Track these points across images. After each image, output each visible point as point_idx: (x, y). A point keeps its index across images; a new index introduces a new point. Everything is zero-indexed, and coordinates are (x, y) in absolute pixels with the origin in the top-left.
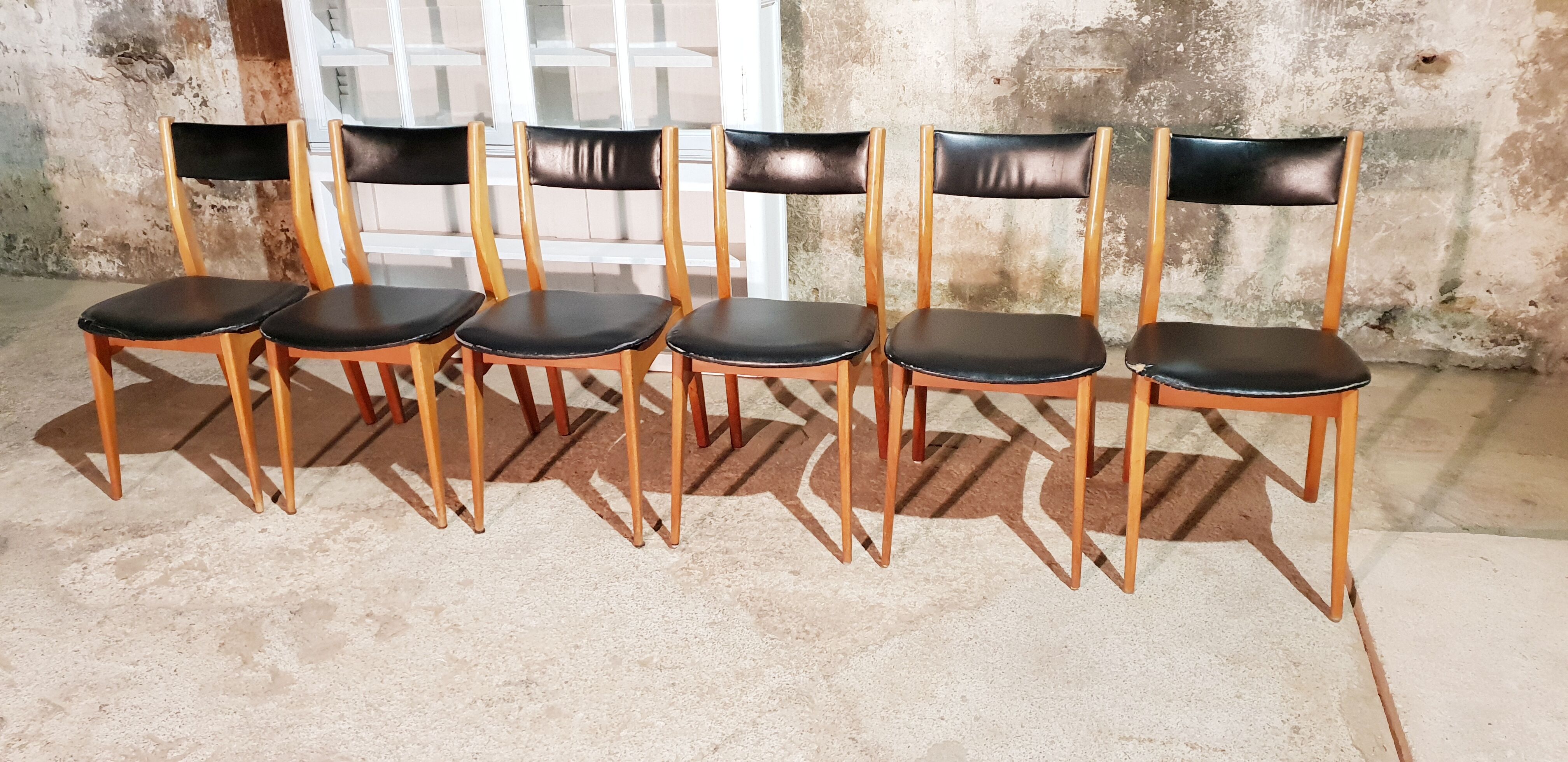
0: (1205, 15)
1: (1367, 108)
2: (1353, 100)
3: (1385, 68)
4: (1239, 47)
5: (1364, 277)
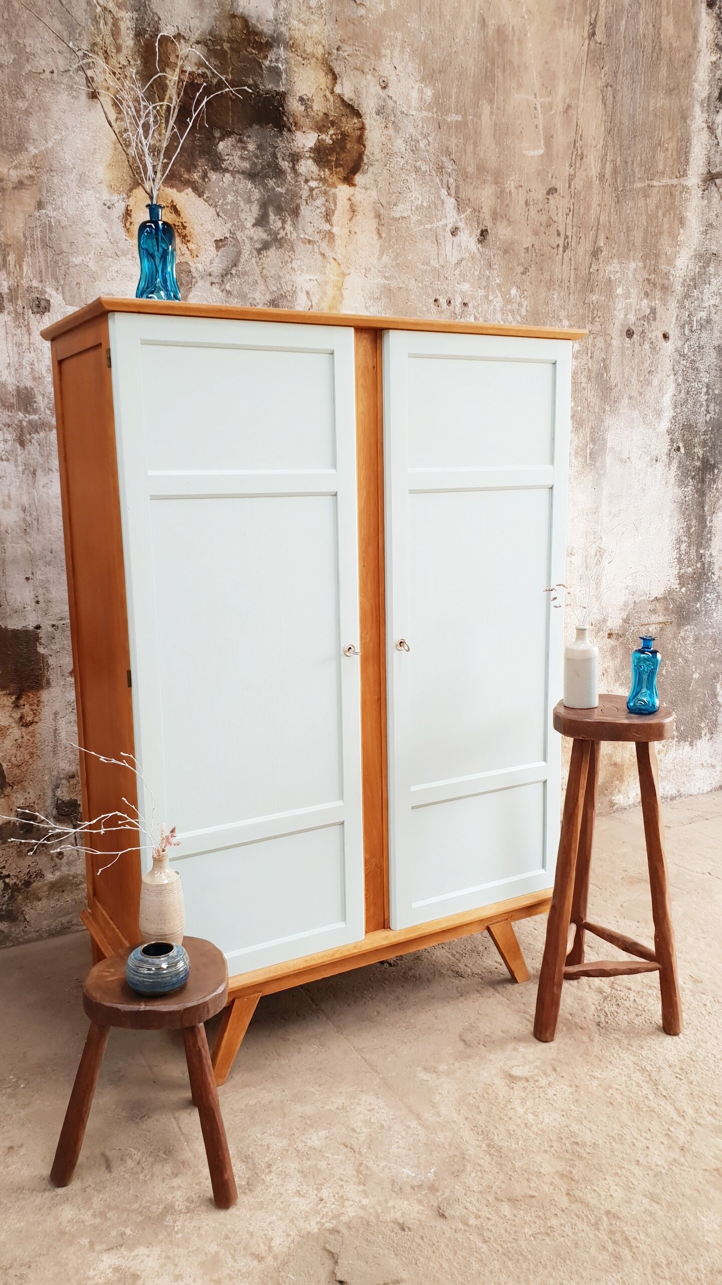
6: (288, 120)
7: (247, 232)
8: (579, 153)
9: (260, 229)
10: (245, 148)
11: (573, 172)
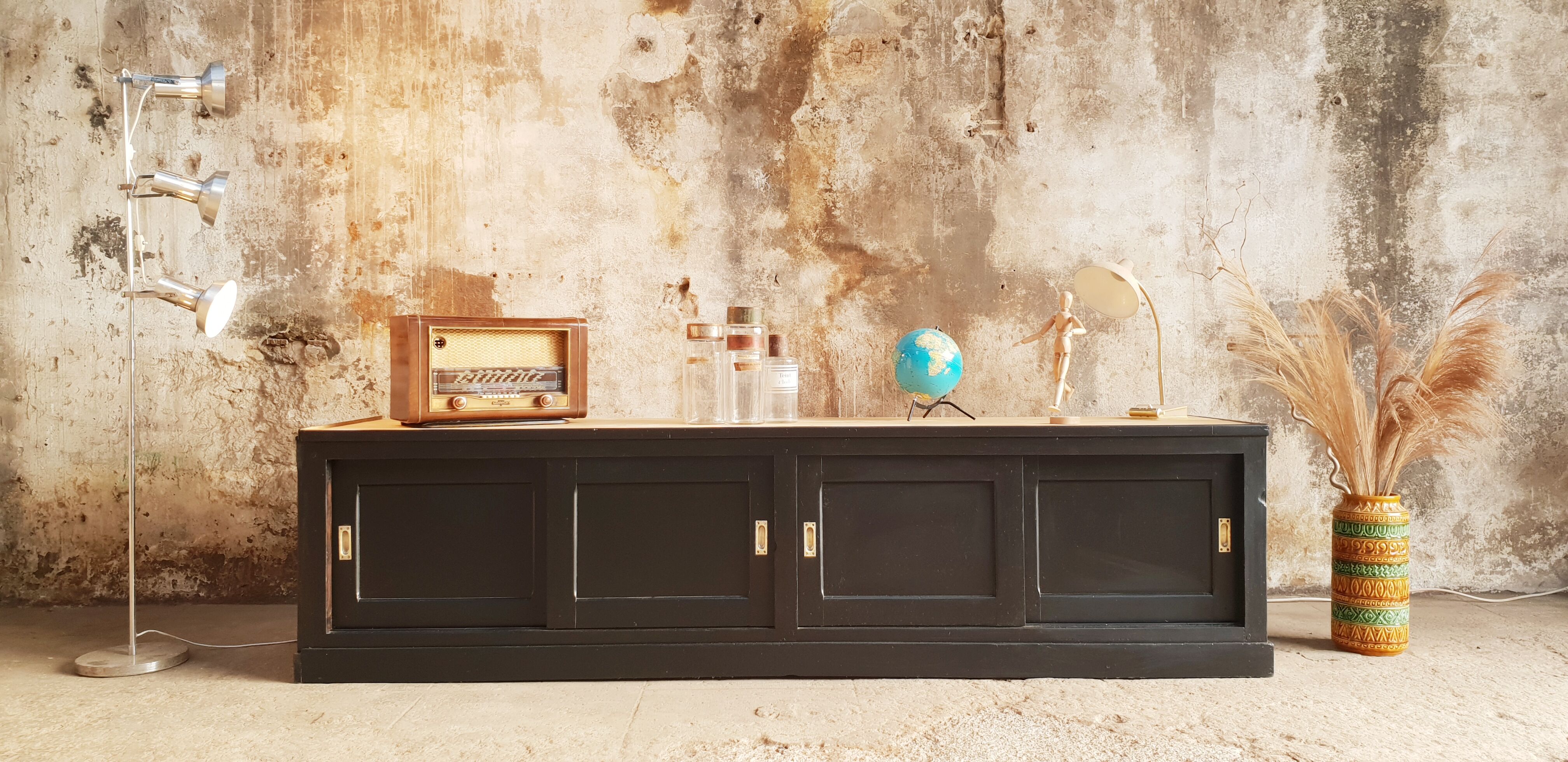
0: (1405, 289)
1: (1542, 365)
2: (1530, 358)
3: (1551, 331)
4: (1434, 316)
5: (1559, 512)
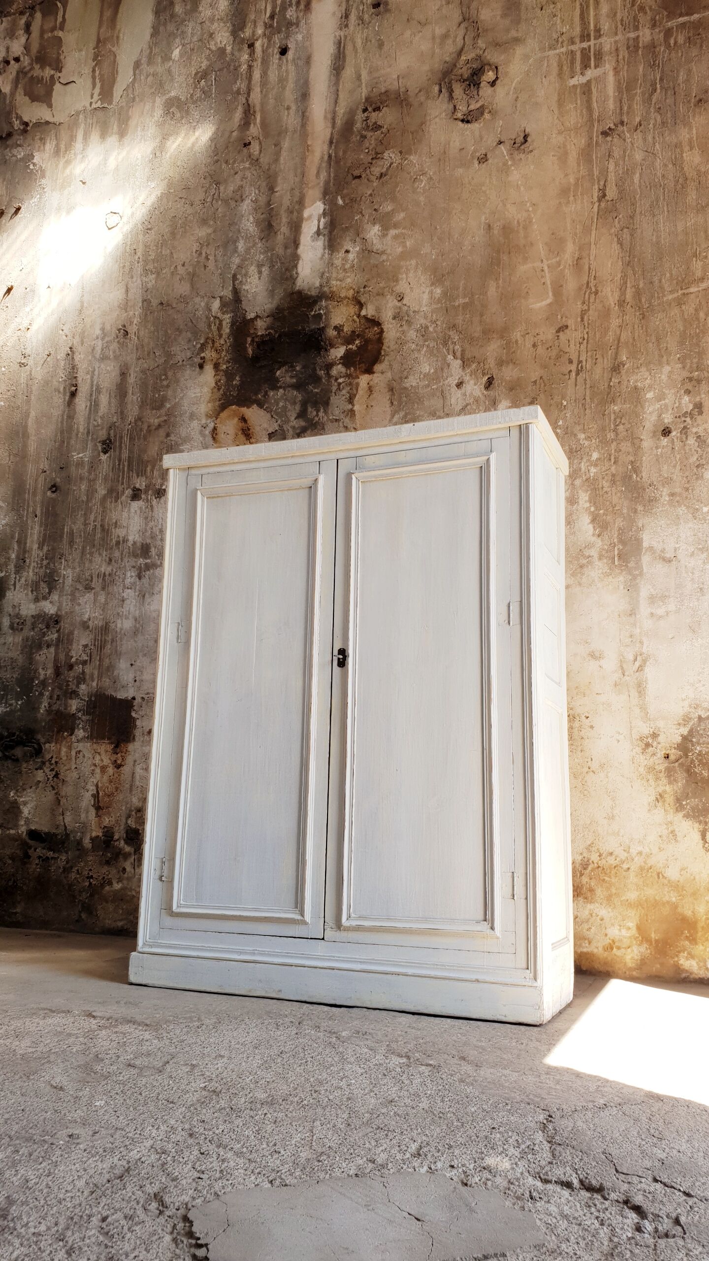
6: (325, 343)
7: (291, 424)
8: (593, 290)
9: (301, 420)
10: (294, 370)
11: (586, 308)
